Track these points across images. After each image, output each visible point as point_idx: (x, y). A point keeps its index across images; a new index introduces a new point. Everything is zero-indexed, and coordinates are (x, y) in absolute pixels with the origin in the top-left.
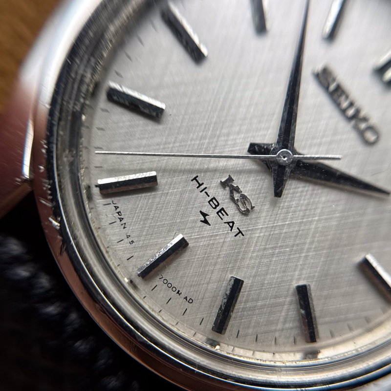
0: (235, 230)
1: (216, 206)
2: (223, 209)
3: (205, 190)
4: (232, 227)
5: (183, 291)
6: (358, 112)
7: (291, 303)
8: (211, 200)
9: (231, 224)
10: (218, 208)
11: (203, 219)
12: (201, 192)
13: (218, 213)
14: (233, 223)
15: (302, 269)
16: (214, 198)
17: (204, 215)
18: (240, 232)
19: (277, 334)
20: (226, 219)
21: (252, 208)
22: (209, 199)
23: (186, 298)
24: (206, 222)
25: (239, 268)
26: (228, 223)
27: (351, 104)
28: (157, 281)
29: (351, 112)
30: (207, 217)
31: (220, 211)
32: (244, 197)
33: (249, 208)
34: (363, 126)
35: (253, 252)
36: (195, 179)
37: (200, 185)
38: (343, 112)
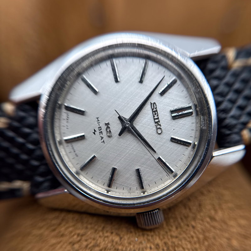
0: (102, 141)
1: (100, 130)
2: (102, 132)
3: (99, 123)
4: (102, 139)
5: (76, 152)
6: (159, 121)
7: (109, 172)
8: (99, 127)
9: (102, 138)
10: (100, 131)
11: (94, 132)
12: (98, 123)
13: (99, 132)
14: (103, 138)
15: (118, 163)
16: (101, 127)
17: (95, 131)
18: (104, 142)
19: (99, 179)
20: (101, 135)
21: (111, 136)
22: (99, 126)
23: (76, 154)
24: (94, 133)
25: (98, 153)
26: (101, 137)
27: (158, 118)
28: (69, 145)
29: (156, 121)
30: (95, 132)
31: (100, 132)
32: (110, 131)
33: (110, 136)
34: (158, 127)
35: (105, 150)
36: (98, 118)
37: (98, 121)
38: (155, 119)
